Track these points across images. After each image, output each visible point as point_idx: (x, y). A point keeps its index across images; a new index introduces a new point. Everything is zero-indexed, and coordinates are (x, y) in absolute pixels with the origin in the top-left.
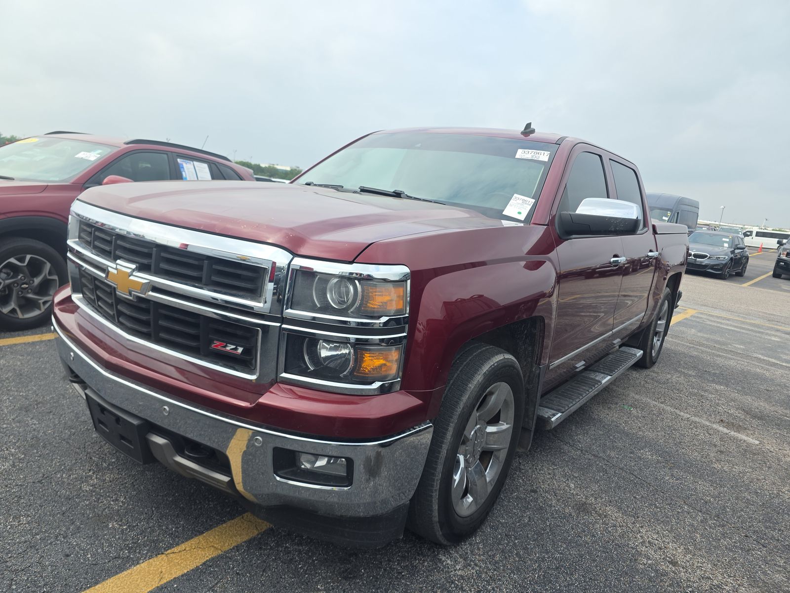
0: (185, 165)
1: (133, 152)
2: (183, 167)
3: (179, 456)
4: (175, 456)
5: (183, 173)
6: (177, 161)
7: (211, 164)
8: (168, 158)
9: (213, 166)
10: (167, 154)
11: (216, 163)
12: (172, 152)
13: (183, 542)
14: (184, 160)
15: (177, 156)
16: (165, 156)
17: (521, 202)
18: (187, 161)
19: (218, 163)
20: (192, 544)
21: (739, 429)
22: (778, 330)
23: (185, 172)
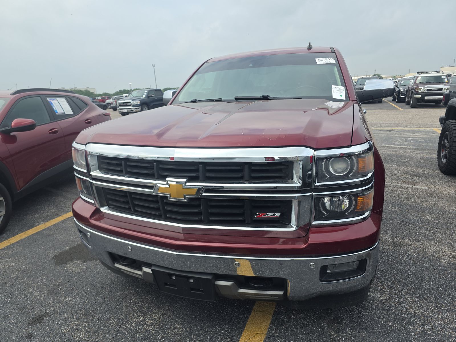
0: (52, 102)
1: (21, 99)
2: (52, 104)
3: (241, 289)
4: (238, 290)
5: (54, 107)
6: (47, 100)
7: (67, 98)
8: (41, 98)
9: (68, 98)
10: (40, 97)
11: (69, 96)
12: (42, 94)
13: (240, 338)
14: (51, 99)
15: (46, 96)
16: (39, 98)
17: (338, 89)
18: (53, 99)
19: (70, 96)
20: (245, 337)
21: (415, 183)
22: (380, 130)
23: (54, 106)
